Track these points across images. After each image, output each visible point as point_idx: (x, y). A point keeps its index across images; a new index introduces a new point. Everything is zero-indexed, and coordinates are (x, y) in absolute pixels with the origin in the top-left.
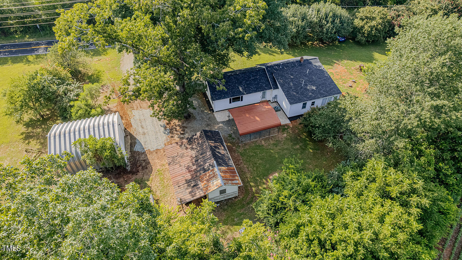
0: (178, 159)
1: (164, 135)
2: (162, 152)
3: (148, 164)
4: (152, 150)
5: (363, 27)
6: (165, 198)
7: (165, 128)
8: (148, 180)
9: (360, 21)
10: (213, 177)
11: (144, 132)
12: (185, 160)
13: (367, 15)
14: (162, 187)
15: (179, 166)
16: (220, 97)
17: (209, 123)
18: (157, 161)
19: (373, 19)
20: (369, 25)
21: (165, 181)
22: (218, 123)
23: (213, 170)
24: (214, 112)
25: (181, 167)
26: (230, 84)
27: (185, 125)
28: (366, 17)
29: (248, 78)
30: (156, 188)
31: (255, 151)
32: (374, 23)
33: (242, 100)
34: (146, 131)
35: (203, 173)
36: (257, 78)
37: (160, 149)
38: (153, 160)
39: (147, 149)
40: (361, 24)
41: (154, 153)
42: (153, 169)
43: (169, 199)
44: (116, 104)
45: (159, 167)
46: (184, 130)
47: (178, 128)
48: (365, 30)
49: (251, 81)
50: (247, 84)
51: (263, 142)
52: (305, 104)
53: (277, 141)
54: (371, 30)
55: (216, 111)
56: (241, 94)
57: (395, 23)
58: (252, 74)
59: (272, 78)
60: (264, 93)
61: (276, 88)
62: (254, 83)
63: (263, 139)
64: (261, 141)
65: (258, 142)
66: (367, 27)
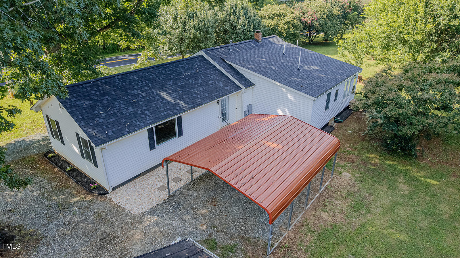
5: (277, 26)
9: (270, 21)
16: (121, 130)
17: (103, 231)
19: (284, 15)
20: (282, 22)
22: (139, 219)
24: (106, 193)
26: (135, 92)
28: (274, 15)
29: (177, 75)
32: (287, 19)
33: (181, 134)
36: (196, 73)
40: (273, 23)
48: (282, 29)
49: (188, 80)
50: (182, 87)
51: (324, 215)
52: (329, 95)
53: (349, 195)
54: (289, 28)
55: (114, 189)
56: (175, 111)
57: (305, 19)
58: (182, 67)
59: (228, 69)
60: (224, 101)
61: (248, 84)
62: (195, 83)
63: (313, 208)
64: (316, 216)
65: (312, 220)
66: (281, 25)
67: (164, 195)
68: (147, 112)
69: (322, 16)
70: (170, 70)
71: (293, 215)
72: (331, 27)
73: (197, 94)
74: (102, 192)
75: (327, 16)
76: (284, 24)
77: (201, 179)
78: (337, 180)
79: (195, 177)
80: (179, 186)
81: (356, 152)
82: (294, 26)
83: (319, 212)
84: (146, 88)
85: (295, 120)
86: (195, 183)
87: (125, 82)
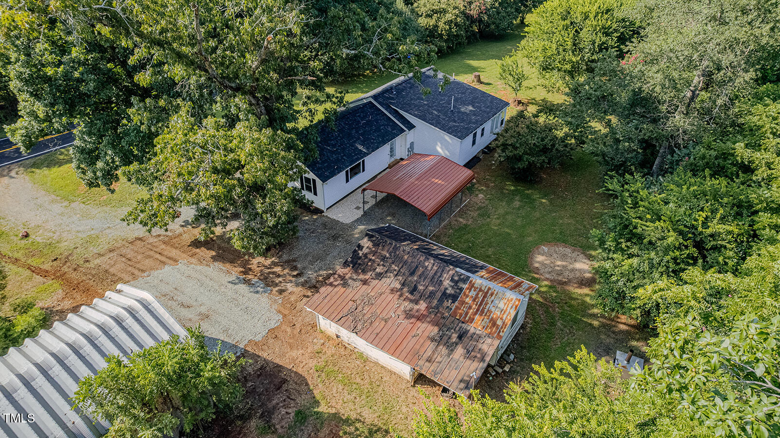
0: (365, 312)
1: (257, 295)
2: (289, 330)
3: (280, 371)
4: (258, 338)
5: (436, 26)
6: (394, 413)
7: (247, 282)
8: (317, 403)
9: (429, 20)
10: (485, 297)
11: (200, 314)
12: (384, 304)
13: (434, 7)
14: (364, 397)
15: (383, 323)
18: (294, 353)
19: (444, 11)
20: (443, 20)
21: (358, 380)
22: (350, 226)
23: (472, 286)
24: (322, 212)
25: (390, 323)
27: (285, 257)
28: (433, 11)
29: (357, 124)
30: (353, 408)
31: (464, 238)
32: (449, 16)
33: (363, 171)
34: (203, 309)
35: (453, 302)
36: (370, 121)
37: (277, 327)
38: (283, 355)
39: (246, 342)
40: (432, 22)
41: (271, 341)
42: (305, 374)
43: (404, 409)
44: (60, 291)
45: (312, 363)
46: (295, 268)
47: (278, 269)
48: (442, 31)
49: (365, 128)
50: (362, 134)
51: (461, 220)
52: (475, 135)
53: (480, 208)
54: (450, 28)
55: (327, 209)
56: (362, 155)
57: (472, 12)
58: (359, 116)
59: (394, 114)
60: (392, 145)
61: (411, 127)
62: (371, 130)
63: (455, 216)
64: (456, 220)
65: (454, 223)
66: (441, 24)
67: (360, 213)
68: (344, 157)
69: (494, 4)
70: (351, 120)
71: (441, 220)
72: (504, 17)
73: (374, 140)
74: (318, 211)
75: (499, 4)
76: (445, 23)
77: (383, 201)
78: (474, 199)
79: (378, 200)
80: (369, 207)
81: (493, 179)
82: (456, 25)
83: (458, 219)
84: (339, 138)
85: (445, 159)
86: (379, 204)
87: (324, 134)
